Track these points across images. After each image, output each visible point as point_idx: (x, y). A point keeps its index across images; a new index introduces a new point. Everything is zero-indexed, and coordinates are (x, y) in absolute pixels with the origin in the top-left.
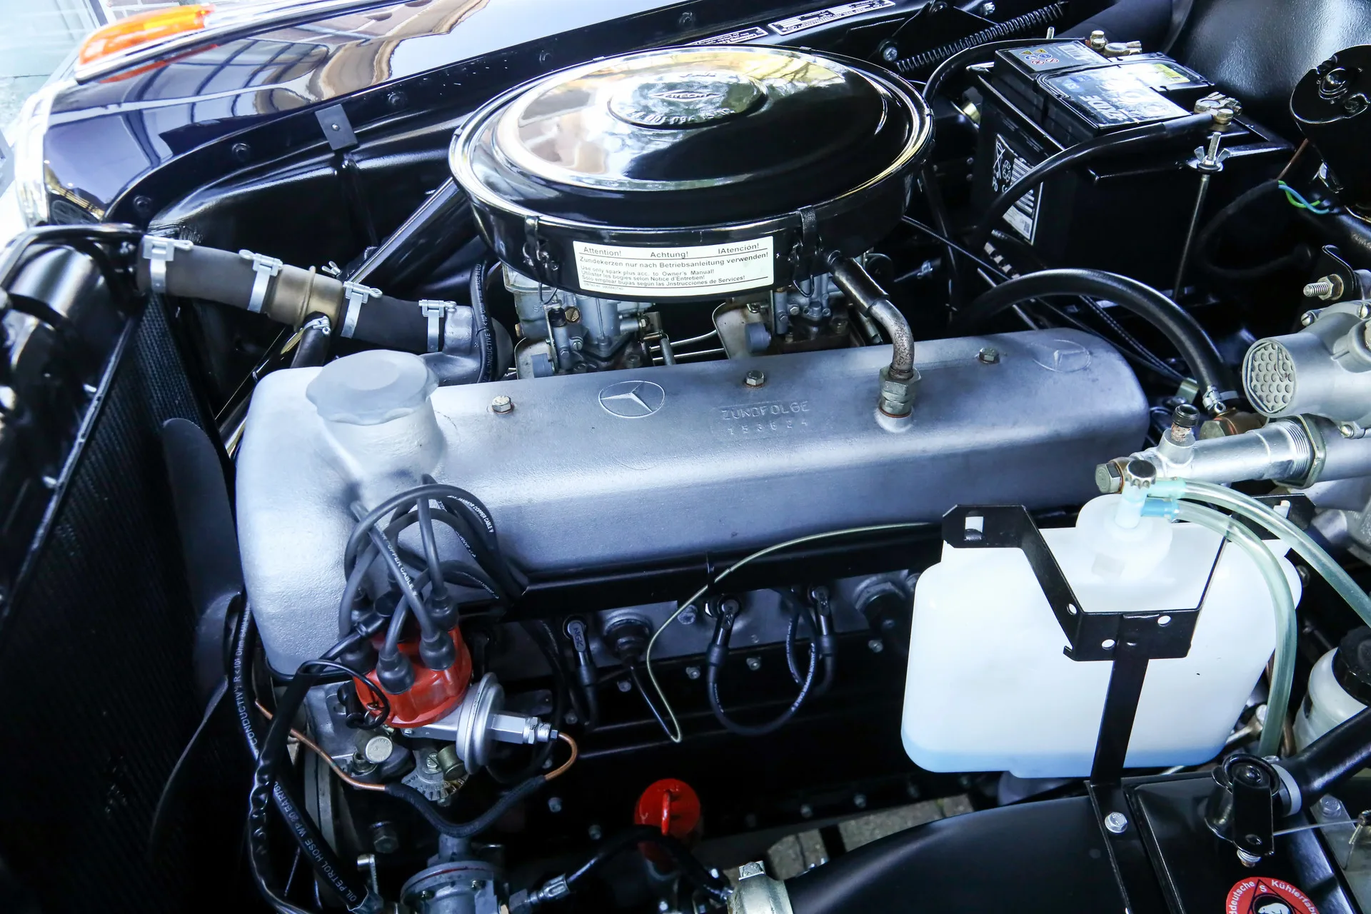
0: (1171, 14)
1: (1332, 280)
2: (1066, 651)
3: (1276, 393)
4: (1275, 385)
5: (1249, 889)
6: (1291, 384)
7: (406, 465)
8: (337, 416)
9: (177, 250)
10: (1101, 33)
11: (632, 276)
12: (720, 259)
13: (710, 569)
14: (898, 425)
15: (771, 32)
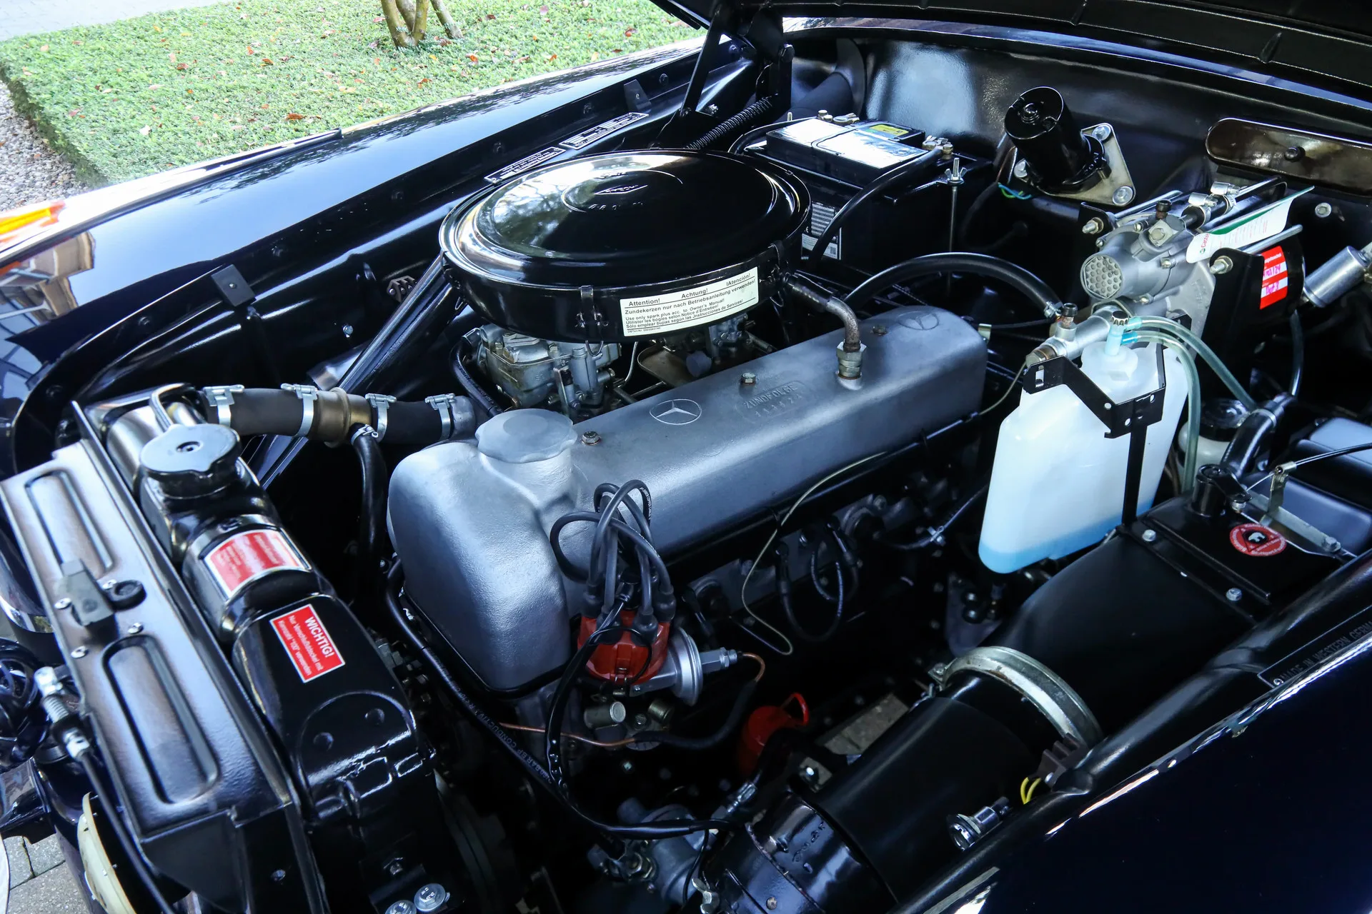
0: (852, 97)
1: (1096, 221)
2: (1107, 435)
3: (1108, 285)
4: (1106, 281)
5: (1237, 534)
6: (1118, 277)
7: (565, 489)
8: (526, 458)
9: (234, 394)
10: (825, 111)
11: (668, 317)
12: (727, 290)
13: (777, 518)
14: (857, 384)
15: (567, 149)
